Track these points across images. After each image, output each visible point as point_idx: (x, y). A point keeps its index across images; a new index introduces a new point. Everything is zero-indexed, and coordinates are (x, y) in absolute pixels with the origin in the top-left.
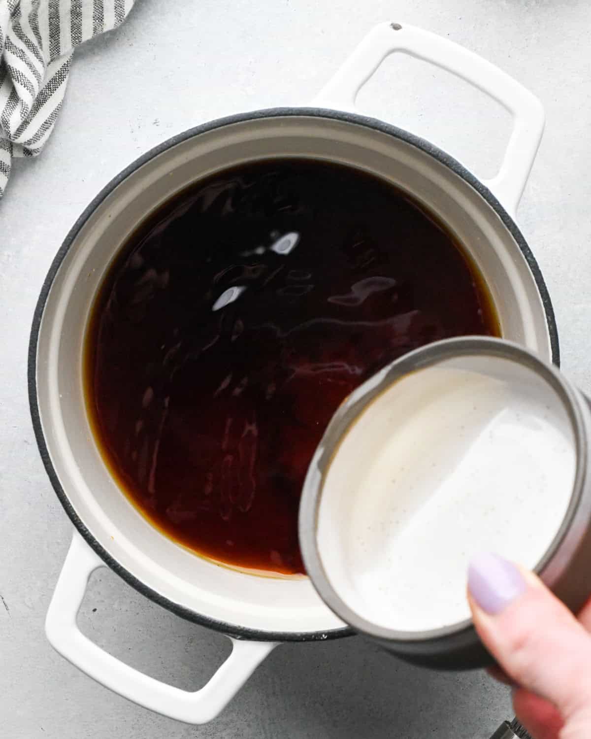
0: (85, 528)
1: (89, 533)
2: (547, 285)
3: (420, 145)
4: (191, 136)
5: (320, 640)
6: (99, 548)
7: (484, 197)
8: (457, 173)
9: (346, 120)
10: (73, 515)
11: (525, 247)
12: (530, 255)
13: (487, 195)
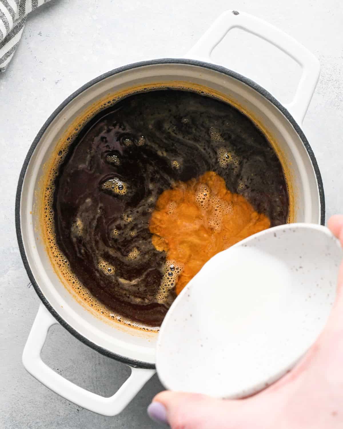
0: (47, 301)
1: (49, 304)
2: (319, 166)
3: (248, 83)
4: (114, 74)
6: (55, 313)
7: (284, 114)
11: (307, 144)
12: (310, 149)
13: (286, 113)
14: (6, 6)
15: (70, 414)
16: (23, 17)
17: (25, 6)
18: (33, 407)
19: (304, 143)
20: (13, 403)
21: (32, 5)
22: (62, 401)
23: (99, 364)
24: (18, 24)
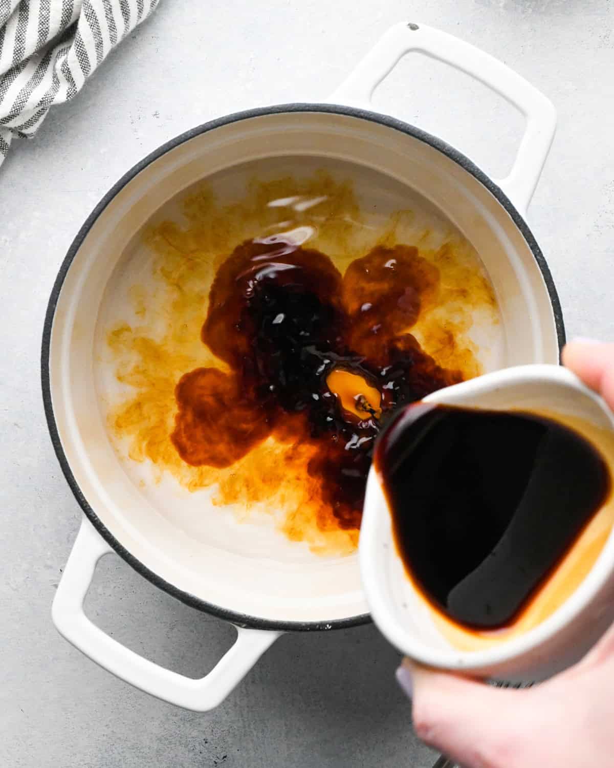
0: (94, 514)
1: (98, 519)
2: (555, 284)
3: (434, 144)
5: (324, 630)
6: (108, 535)
7: (496, 197)
9: (362, 117)
10: (83, 501)
11: (535, 246)
12: (539, 255)
13: (499, 195)
19: (529, 244)
20: (104, 750)
22: (189, 747)
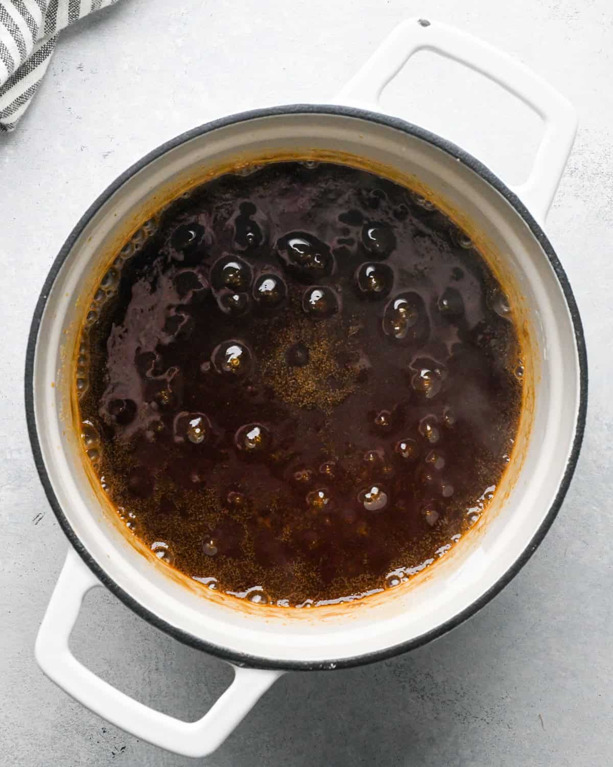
0: (81, 544)
1: (85, 550)
2: (576, 299)
3: (446, 148)
4: (205, 132)
5: (328, 669)
6: (96, 567)
7: (513, 205)
8: (485, 178)
9: (369, 119)
10: (69, 531)
11: (554, 258)
12: (560, 267)
13: (516, 203)
14: (23, 14)
15: (98, 760)
16: (52, 35)
17: (56, 17)
18: (32, 744)
19: (549, 256)
21: (68, 15)
22: (86, 735)
23: (157, 669)
24: (42, 47)
